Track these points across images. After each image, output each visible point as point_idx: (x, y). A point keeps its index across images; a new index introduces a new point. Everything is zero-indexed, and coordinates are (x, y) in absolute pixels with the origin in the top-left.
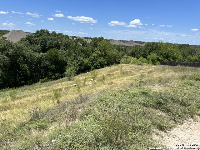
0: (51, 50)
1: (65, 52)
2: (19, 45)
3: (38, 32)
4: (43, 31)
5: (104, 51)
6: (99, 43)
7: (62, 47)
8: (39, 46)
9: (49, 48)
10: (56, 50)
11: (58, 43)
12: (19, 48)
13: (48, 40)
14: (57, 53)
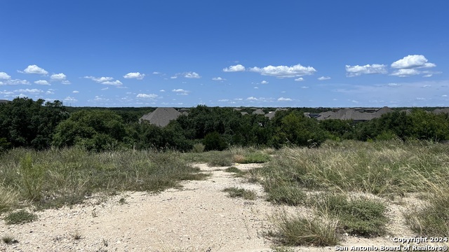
0: (209, 134)
1: (230, 136)
2: (168, 130)
3: (193, 110)
4: (200, 108)
5: (292, 130)
6: (284, 120)
7: (228, 129)
8: (194, 131)
9: (207, 131)
10: (217, 134)
11: (221, 124)
12: (167, 134)
13: (207, 120)
14: (217, 138)
